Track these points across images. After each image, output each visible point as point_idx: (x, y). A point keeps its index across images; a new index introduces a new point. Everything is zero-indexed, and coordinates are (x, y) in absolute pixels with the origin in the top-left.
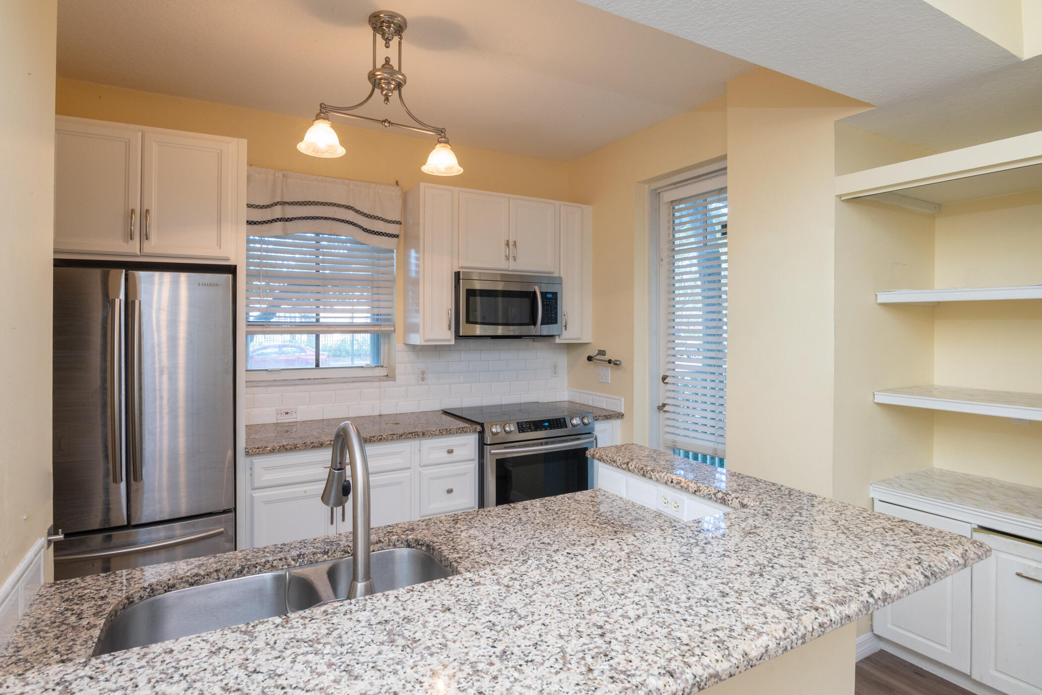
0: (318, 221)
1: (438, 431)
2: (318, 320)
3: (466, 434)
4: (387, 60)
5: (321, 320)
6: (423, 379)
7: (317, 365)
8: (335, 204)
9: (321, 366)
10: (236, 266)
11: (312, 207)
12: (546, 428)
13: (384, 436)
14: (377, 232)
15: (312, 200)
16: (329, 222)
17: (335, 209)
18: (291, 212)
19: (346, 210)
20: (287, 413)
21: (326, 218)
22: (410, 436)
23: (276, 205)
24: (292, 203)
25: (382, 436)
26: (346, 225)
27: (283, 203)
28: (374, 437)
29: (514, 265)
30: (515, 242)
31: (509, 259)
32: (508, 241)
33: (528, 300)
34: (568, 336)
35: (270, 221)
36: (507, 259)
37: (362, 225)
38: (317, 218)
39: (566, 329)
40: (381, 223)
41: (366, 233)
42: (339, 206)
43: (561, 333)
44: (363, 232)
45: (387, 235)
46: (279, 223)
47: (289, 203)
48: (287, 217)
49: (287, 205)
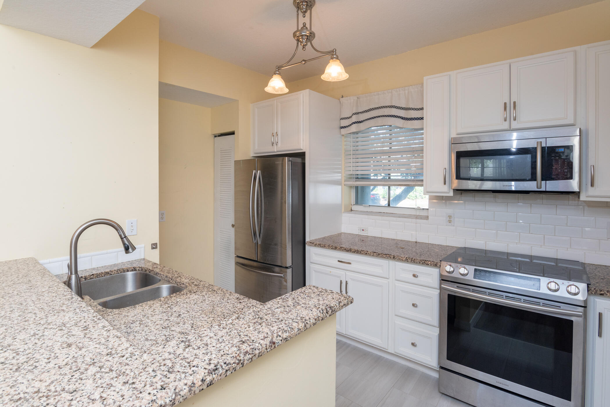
0: (375, 119)
1: (405, 258)
2: (389, 178)
3: (427, 266)
4: (304, 24)
5: (392, 178)
6: (450, 222)
7: (389, 205)
8: (384, 107)
10: (305, 152)
11: (372, 111)
13: (369, 252)
14: (410, 118)
15: (371, 108)
16: (381, 118)
18: (362, 117)
19: (391, 109)
20: (363, 230)
21: (379, 117)
22: (385, 256)
23: (353, 115)
24: (362, 112)
25: (368, 251)
27: (357, 113)
28: (363, 251)
29: (514, 125)
30: (515, 103)
31: (507, 120)
32: (505, 104)
33: (529, 157)
34: (597, 193)
35: (351, 125)
36: (505, 120)
37: (401, 116)
38: (375, 117)
39: (592, 185)
40: (412, 112)
41: (404, 121)
42: (386, 107)
43: (587, 190)
44: (402, 120)
45: (416, 119)
46: (354, 125)
47: (361, 113)
48: (360, 120)
49: (360, 114)
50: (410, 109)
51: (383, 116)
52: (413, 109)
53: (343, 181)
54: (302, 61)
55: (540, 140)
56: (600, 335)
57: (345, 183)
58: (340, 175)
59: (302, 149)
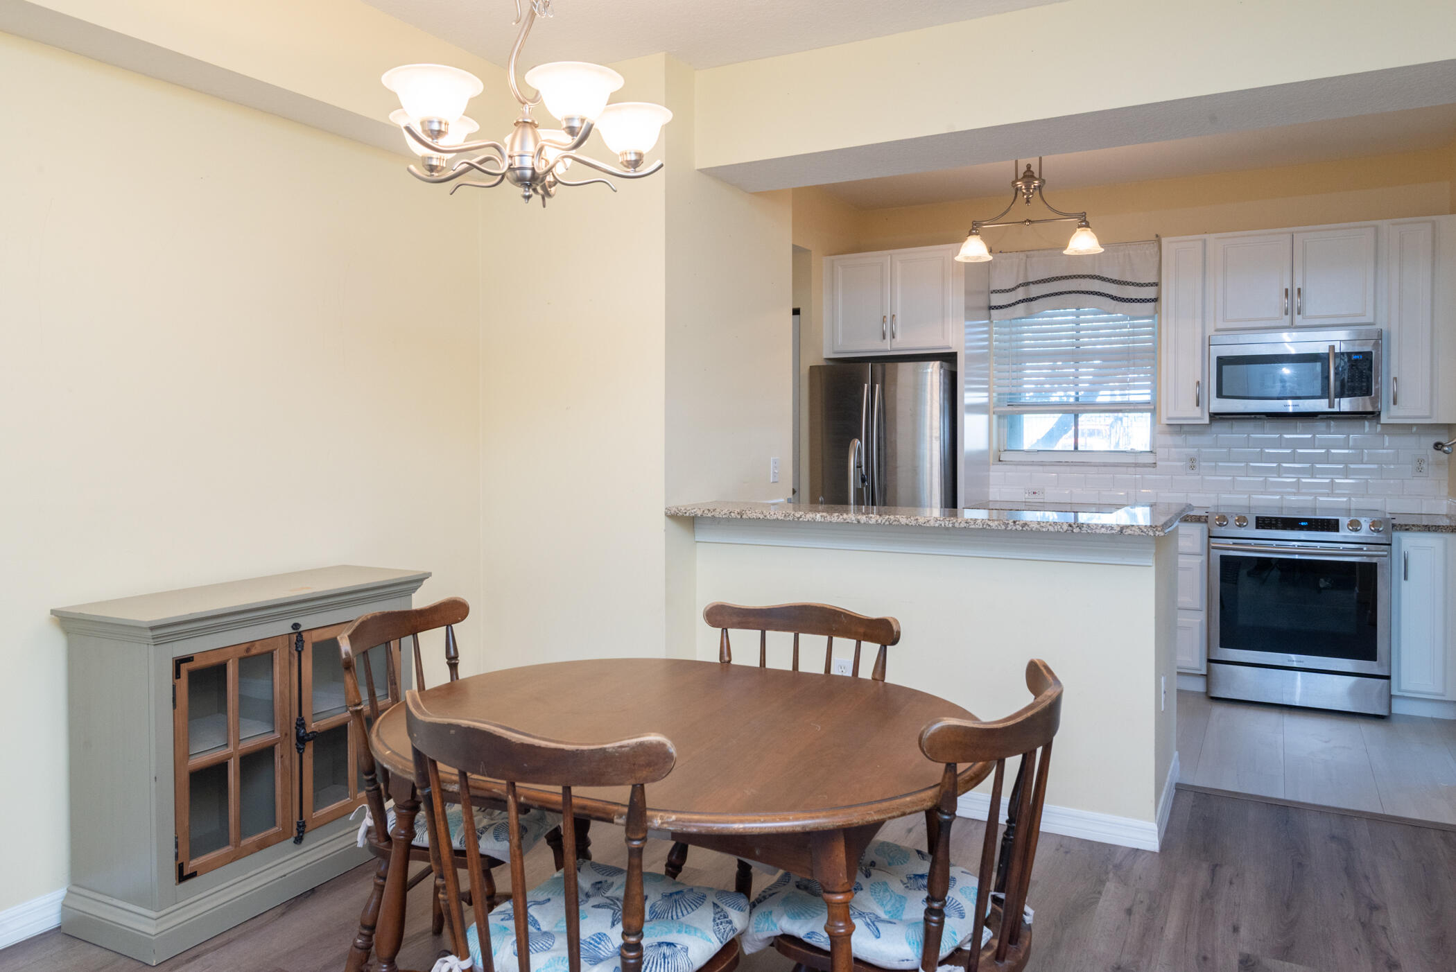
0: (1062, 296)
2: (1077, 399)
4: (1029, 167)
6: (1193, 468)
7: (1076, 448)
8: (1079, 276)
9: (1079, 449)
10: (956, 353)
11: (1055, 282)
12: (1302, 528)
14: (1127, 299)
15: (1055, 276)
16: (1074, 295)
17: (1079, 281)
18: (1035, 291)
19: (1092, 280)
20: (1034, 493)
21: (1070, 292)
23: (1019, 287)
24: (1036, 282)
26: (1091, 296)
27: (1027, 284)
29: (1298, 320)
30: (1299, 290)
31: (1289, 313)
32: (1287, 290)
33: (1318, 366)
34: (1401, 413)
35: (1014, 304)
36: (1286, 314)
37: (1110, 293)
38: (1061, 293)
39: (1395, 403)
40: (1131, 288)
41: (1115, 302)
42: (1084, 277)
43: (1388, 409)
44: (1112, 301)
45: (1138, 301)
46: (1021, 305)
47: (1033, 283)
48: (1032, 297)
49: (1031, 285)
50: (1128, 284)
51: (1078, 292)
52: (1133, 284)
53: (992, 406)
54: (1025, 221)
55: (1332, 343)
56: (1406, 578)
57: (995, 410)
58: (986, 394)
59: (951, 345)
